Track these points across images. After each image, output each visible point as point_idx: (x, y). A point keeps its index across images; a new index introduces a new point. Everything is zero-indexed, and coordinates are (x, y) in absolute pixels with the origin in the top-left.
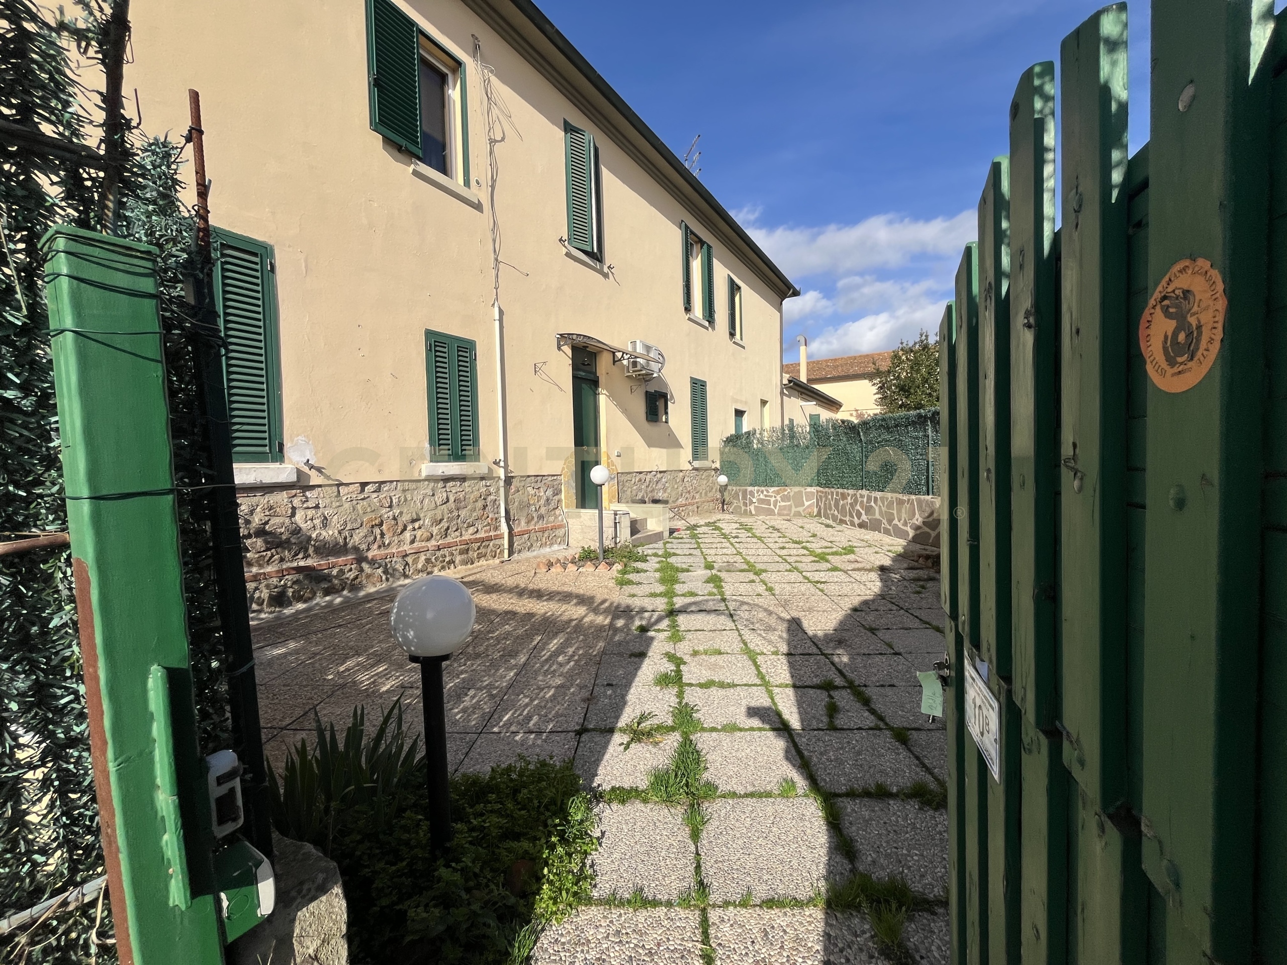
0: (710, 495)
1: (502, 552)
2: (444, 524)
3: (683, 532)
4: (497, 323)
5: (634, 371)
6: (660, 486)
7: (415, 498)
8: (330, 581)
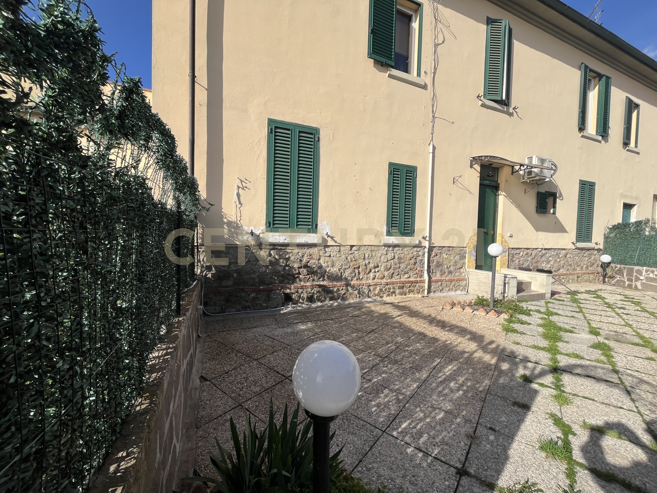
0: (590, 269)
1: (423, 291)
2: (391, 271)
3: (564, 296)
4: (431, 155)
5: (528, 178)
6: (544, 259)
7: (377, 255)
8: (333, 294)
